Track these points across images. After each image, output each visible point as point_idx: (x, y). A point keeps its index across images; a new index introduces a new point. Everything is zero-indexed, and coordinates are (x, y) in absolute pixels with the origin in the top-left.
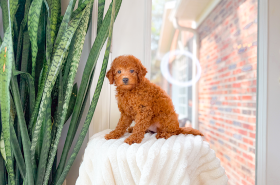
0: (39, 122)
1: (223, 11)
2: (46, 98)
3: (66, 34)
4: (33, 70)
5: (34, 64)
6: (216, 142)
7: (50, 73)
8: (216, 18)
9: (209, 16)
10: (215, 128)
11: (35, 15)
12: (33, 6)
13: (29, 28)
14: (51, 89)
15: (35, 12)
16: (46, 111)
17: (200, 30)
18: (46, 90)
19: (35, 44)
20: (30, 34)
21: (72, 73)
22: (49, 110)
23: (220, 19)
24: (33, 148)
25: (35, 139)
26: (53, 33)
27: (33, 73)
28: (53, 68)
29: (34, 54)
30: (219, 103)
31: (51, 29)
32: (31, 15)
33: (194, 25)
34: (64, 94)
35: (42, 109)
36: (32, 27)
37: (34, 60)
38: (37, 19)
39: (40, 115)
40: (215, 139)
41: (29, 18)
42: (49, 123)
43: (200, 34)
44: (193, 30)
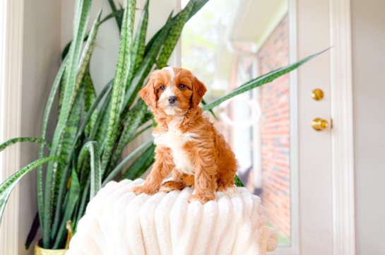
1: (282, 34)
6: (280, 193)
8: (276, 42)
9: (269, 38)
10: (278, 176)
17: (261, 54)
23: (279, 44)
30: (281, 145)
33: (254, 48)
40: (279, 189)
43: (260, 59)
44: (252, 54)
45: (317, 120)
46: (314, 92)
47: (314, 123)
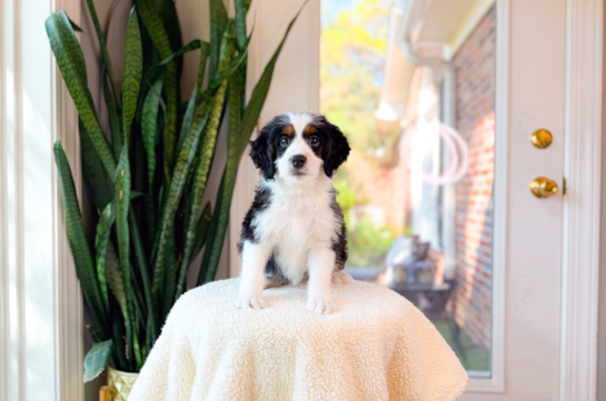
0: (160, 258)
2: (168, 228)
3: (188, 140)
4: (151, 187)
5: (151, 180)
7: (171, 194)
9: (471, 36)
11: (150, 115)
12: (149, 102)
13: (143, 132)
14: (173, 216)
15: (150, 112)
16: (167, 244)
17: (459, 62)
18: (167, 216)
19: (151, 152)
20: (145, 140)
21: (196, 190)
22: (172, 242)
24: (154, 290)
25: (156, 280)
26: (172, 137)
27: (151, 193)
28: (173, 187)
29: (152, 166)
31: (170, 132)
32: (147, 115)
33: (448, 53)
34: (189, 219)
35: (163, 241)
36: (147, 131)
37: (151, 174)
38: (153, 121)
39: (161, 249)
41: (143, 118)
42: (172, 259)
43: (457, 71)
44: (444, 62)
45: (539, 180)
46: (537, 133)
47: (535, 185)
